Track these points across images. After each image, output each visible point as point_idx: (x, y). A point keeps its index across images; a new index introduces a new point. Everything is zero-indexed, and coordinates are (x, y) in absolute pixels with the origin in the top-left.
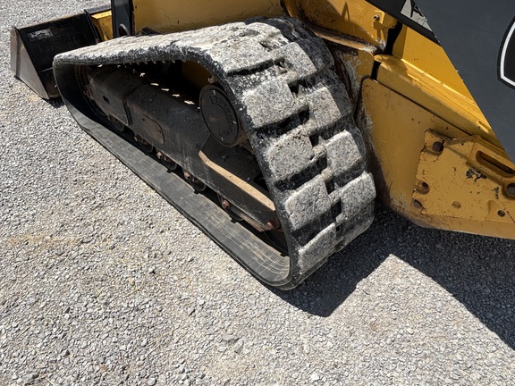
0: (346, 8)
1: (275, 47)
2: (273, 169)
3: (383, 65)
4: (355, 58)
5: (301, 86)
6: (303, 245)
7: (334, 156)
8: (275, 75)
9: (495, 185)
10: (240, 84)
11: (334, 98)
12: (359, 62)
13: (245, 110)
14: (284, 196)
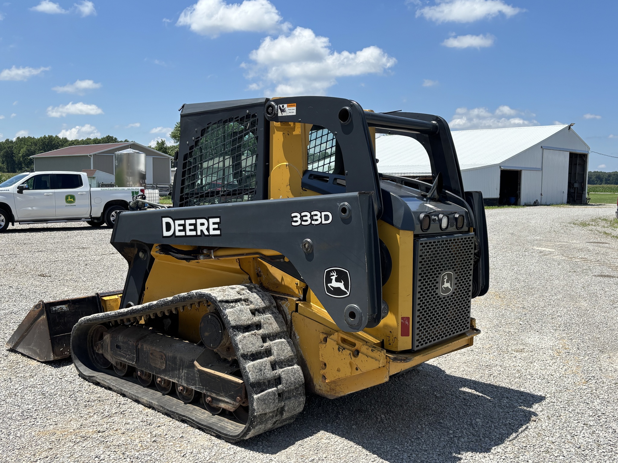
0: (282, 279)
1: (244, 294)
2: (240, 346)
3: (300, 304)
4: (287, 302)
5: (257, 313)
6: (257, 394)
7: (276, 349)
8: (243, 305)
9: (349, 352)
10: (225, 306)
11: (276, 320)
12: (289, 305)
13: (227, 317)
14: (246, 363)
